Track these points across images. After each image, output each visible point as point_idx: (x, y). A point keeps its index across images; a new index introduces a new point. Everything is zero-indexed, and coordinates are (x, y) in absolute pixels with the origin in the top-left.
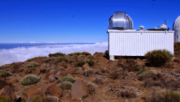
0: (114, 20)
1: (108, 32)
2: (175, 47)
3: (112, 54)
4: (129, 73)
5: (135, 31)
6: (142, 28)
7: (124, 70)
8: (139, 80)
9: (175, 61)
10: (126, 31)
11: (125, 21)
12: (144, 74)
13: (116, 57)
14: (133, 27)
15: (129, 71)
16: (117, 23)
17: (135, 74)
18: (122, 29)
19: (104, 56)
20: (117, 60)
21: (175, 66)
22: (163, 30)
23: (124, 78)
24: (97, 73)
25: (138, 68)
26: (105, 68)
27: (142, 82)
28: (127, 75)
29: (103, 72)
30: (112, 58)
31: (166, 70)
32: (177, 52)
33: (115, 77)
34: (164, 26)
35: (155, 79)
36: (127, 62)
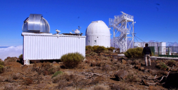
0: (30, 22)
1: (23, 35)
2: (86, 50)
3: (27, 58)
4: (44, 77)
5: (51, 34)
6: (58, 33)
7: (40, 74)
8: (54, 82)
9: (86, 62)
10: (42, 34)
11: (41, 24)
12: (58, 76)
13: (31, 62)
14: (49, 31)
15: (44, 75)
16: (33, 26)
17: (51, 77)
18: (38, 32)
19: (18, 61)
20: (32, 64)
21: (86, 67)
22: (76, 35)
23: (38, 83)
24: (7, 81)
25: (53, 71)
26: (17, 74)
27: (56, 85)
28: (42, 79)
29: (15, 78)
30: (27, 63)
31: (78, 70)
32: (88, 54)
33: (29, 82)
34: (78, 32)
35: (68, 80)
36: (43, 66)
